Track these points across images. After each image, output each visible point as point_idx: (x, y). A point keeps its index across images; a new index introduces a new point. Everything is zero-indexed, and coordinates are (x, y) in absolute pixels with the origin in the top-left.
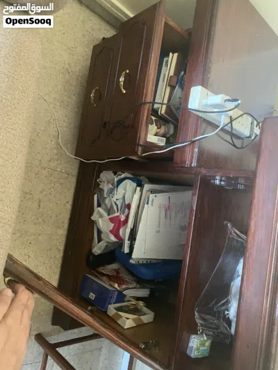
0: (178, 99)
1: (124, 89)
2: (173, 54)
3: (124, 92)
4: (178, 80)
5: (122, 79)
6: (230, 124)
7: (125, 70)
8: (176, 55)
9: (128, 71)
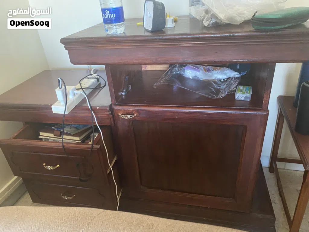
0: (71, 129)
1: (56, 166)
2: (40, 136)
3: (58, 166)
4: (57, 130)
5: (49, 168)
6: (84, 90)
7: (44, 166)
8: (41, 133)
9: (44, 164)
